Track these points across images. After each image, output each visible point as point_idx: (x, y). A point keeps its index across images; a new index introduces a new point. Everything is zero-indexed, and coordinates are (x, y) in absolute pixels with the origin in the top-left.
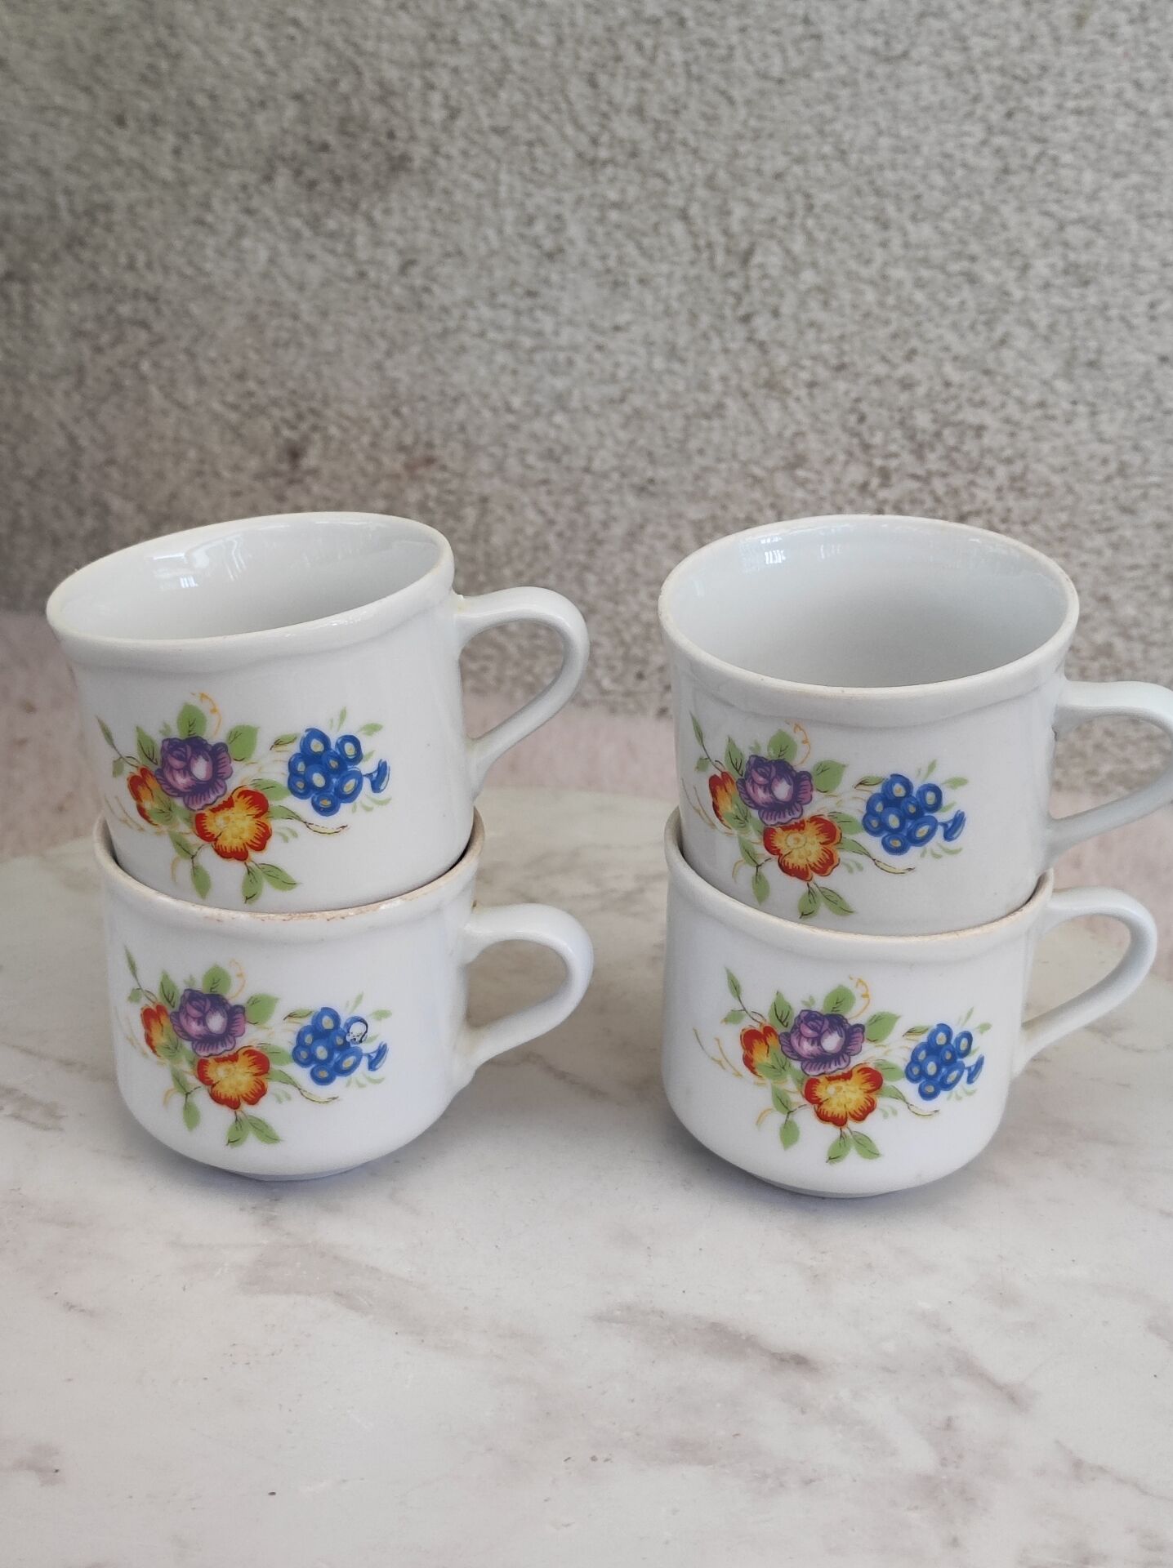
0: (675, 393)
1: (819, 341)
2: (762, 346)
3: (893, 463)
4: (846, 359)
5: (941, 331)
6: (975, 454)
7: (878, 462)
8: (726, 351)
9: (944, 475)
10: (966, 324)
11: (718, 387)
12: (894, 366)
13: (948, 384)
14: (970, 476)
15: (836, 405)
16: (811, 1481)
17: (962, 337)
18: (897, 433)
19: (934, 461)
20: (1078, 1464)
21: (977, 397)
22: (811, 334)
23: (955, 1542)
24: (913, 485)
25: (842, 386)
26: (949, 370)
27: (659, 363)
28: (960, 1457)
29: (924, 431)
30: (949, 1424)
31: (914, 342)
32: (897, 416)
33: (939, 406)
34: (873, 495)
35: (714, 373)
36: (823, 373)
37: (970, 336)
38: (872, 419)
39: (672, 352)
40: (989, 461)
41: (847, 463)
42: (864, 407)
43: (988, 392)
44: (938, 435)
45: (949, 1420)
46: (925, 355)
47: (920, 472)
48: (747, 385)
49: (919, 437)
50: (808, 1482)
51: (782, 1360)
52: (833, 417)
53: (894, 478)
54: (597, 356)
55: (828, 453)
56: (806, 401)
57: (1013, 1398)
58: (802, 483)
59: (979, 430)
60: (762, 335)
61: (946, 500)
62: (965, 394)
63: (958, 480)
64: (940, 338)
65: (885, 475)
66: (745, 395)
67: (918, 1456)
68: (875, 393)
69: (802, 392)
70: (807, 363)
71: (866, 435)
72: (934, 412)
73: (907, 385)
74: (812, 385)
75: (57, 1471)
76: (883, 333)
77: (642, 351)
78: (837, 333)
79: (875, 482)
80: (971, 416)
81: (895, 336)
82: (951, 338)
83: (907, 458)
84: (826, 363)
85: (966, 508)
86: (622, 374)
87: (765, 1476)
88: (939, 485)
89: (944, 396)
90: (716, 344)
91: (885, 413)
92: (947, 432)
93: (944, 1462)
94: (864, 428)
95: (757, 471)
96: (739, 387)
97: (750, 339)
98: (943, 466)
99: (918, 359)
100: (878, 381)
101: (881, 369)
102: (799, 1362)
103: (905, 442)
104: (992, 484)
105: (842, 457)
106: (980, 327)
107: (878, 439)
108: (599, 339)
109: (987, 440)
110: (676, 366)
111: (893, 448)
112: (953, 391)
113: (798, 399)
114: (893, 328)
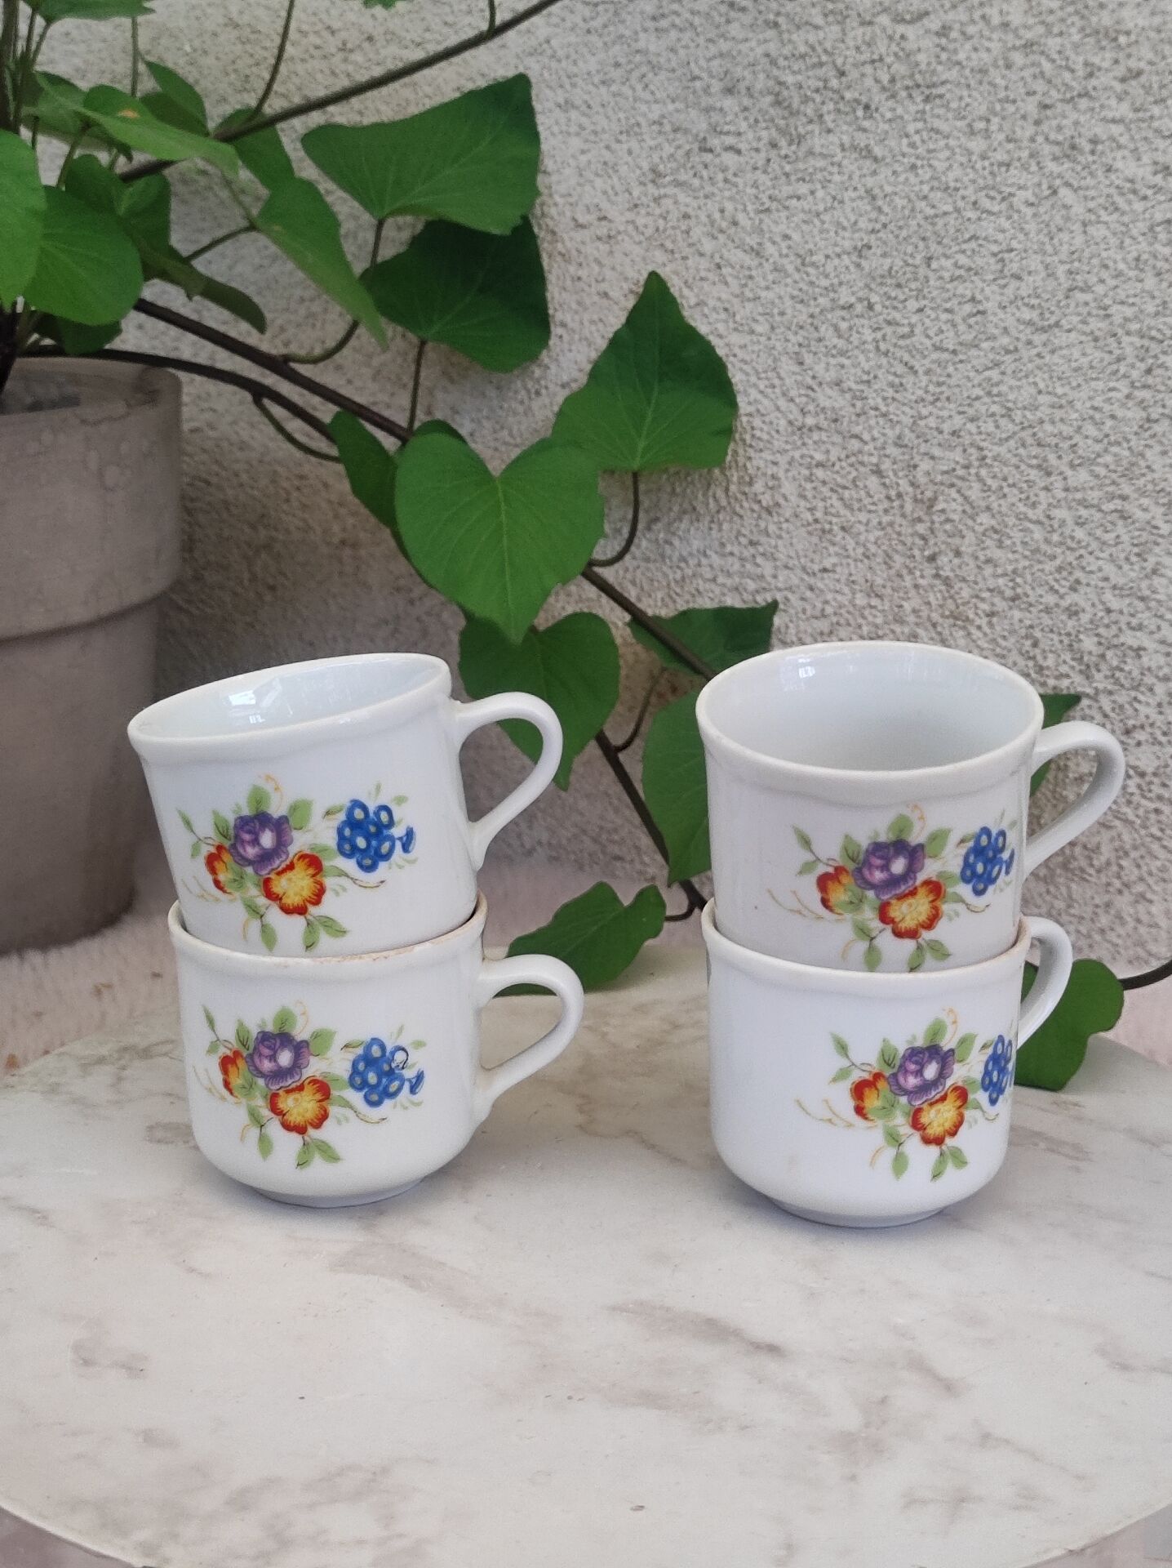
0: (877, 626)
1: (996, 576)
2: (947, 582)
4: (1019, 590)
5: (1101, 563)
6: (1136, 673)
8: (916, 586)
10: (1122, 556)
11: (912, 619)
12: (1062, 597)
13: (1109, 611)
14: (1133, 694)
15: (1013, 632)
17: (1120, 568)
18: (1067, 656)
21: (1134, 622)
22: (988, 570)
25: (1017, 614)
26: (1108, 596)
27: (861, 600)
29: (1090, 653)
31: (1078, 574)
32: (1066, 641)
33: (1101, 630)
35: (907, 606)
36: (1001, 605)
37: (1126, 567)
38: (1044, 644)
39: (872, 591)
40: (1149, 680)
42: (1038, 634)
43: (1145, 617)
44: (1103, 656)
46: (1088, 585)
48: (935, 616)
49: (1086, 658)
52: (1011, 642)
54: (808, 594)
56: (986, 629)
59: (1139, 651)
60: (946, 572)
62: (1124, 619)
63: (1122, 698)
64: (1100, 569)
66: (934, 625)
68: (1047, 620)
69: (984, 622)
70: (986, 595)
71: (1039, 658)
72: (1097, 635)
73: (1073, 612)
74: (991, 615)
76: (1049, 566)
77: (846, 590)
78: (1010, 568)
80: (1130, 639)
81: (1060, 569)
82: (1109, 569)
84: (1001, 593)
86: (829, 610)
89: (1106, 621)
90: (908, 581)
91: (1056, 638)
92: (1109, 654)
94: (1037, 651)
96: (929, 618)
97: (937, 576)
98: (1108, 685)
99: (1082, 589)
100: (1048, 610)
101: (1051, 599)
104: (1153, 701)
106: (1134, 559)
107: (1050, 661)
108: (812, 581)
109: (1145, 660)
110: (874, 602)
111: (1064, 669)
112: (1114, 616)
113: (979, 628)
114: (1058, 562)
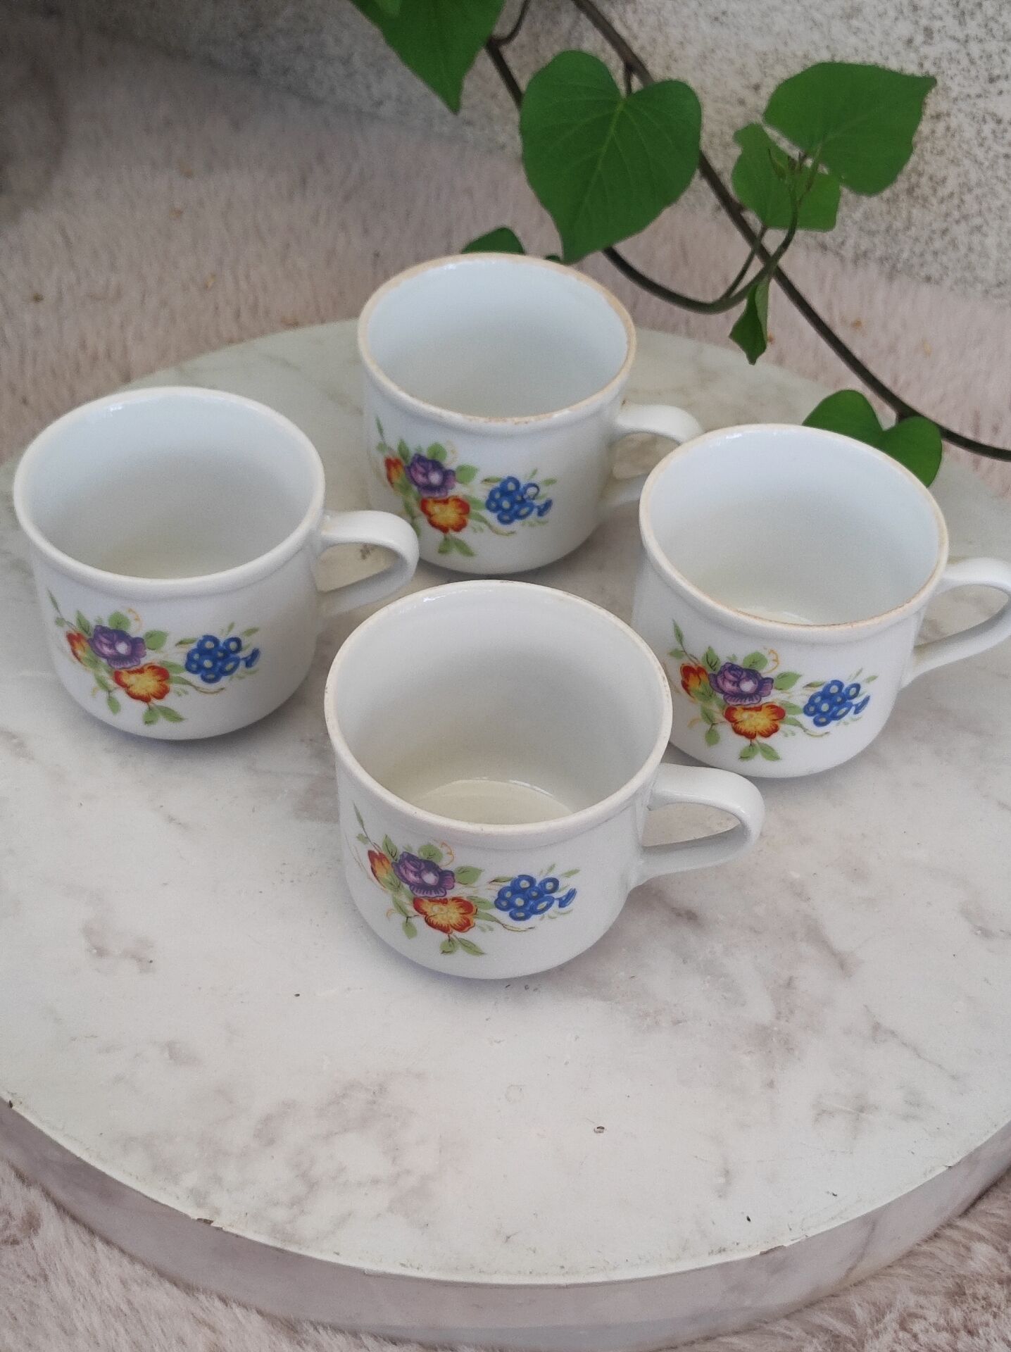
3: (937, 25)
7: (924, 22)
9: (981, 41)
14: (1002, 45)
19: (973, 27)
23: (771, 1084)
24: (953, 46)
30: (789, 983)
34: (917, 50)
41: (896, 19)
44: (980, 5)
45: (791, 979)
47: (961, 36)
49: (962, 5)
53: (936, 36)
55: (881, 8)
58: (856, 32)
61: (979, 62)
63: (993, 46)
65: (928, 32)
79: (919, 39)
83: (951, 23)
85: (996, 72)
88: (975, 49)
93: (778, 1016)
95: (818, 17)
98: (981, 33)
102: (691, 916)
103: (950, 8)
105: (892, 13)
111: (938, 11)
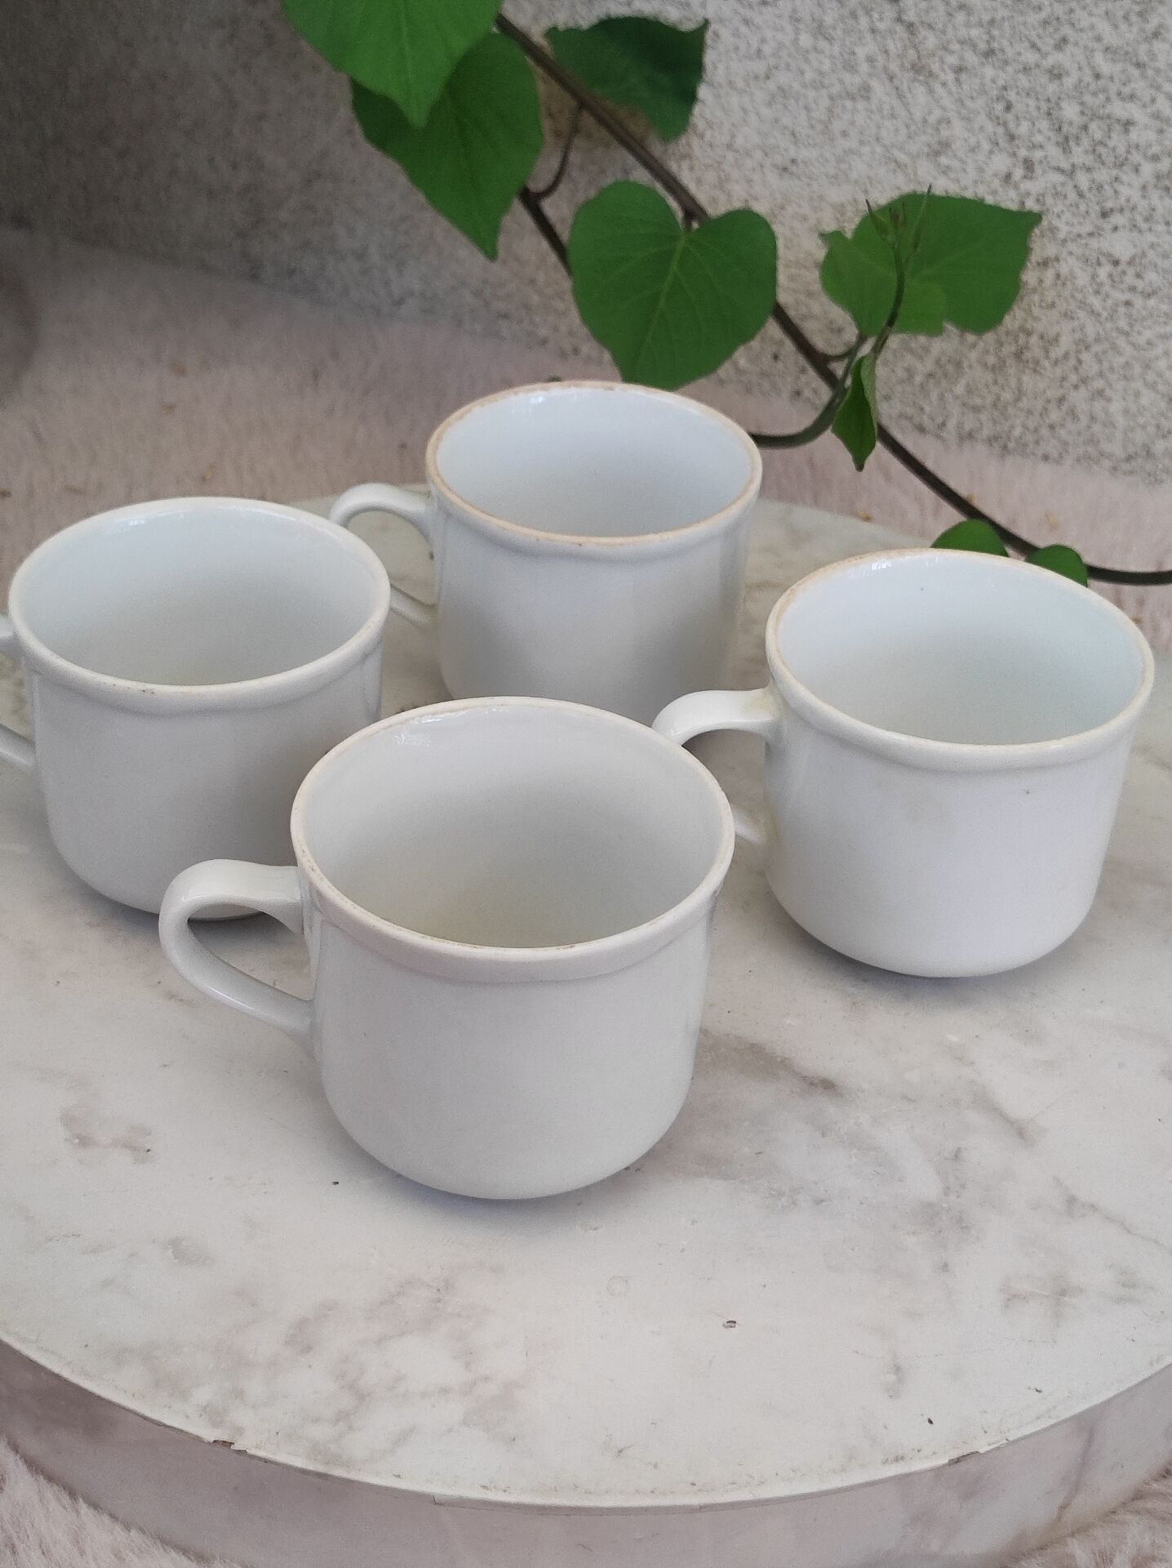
0: (821, 73)
1: (968, 25)
2: (910, 27)
3: (1038, 154)
4: (995, 45)
5: (1094, 20)
6: (1121, 150)
7: (1023, 153)
8: (873, 31)
9: (1089, 170)
10: (1120, 13)
11: (864, 67)
12: (1045, 55)
13: (1097, 76)
14: (1114, 172)
15: (983, 91)
16: (822, 1201)
17: (1116, 27)
18: (1044, 124)
19: (1079, 155)
20: (1071, 1201)
21: (1127, 90)
22: (960, 17)
23: (945, 1267)
24: (1058, 178)
25: (989, 72)
26: (1099, 59)
27: (806, 40)
28: (963, 1186)
29: (1071, 124)
30: (957, 1156)
31: (1066, 30)
32: (1044, 106)
33: (1088, 98)
34: (1016, 187)
35: (861, 52)
36: (971, 59)
37: (1123, 27)
38: (1018, 107)
39: (820, 30)
40: (1136, 157)
41: (991, 152)
42: (1012, 96)
43: (1139, 86)
44: (1085, 128)
45: (959, 1150)
46: (1076, 44)
47: (1065, 165)
48: (894, 67)
49: (1065, 129)
50: (818, 1202)
51: (812, 1084)
52: (980, 102)
53: (1038, 170)
54: (743, 29)
55: (973, 141)
56: (953, 88)
57: (1021, 1132)
58: (946, 171)
59: (1127, 125)
60: (911, 16)
61: (1088, 195)
62: (1113, 88)
63: (1103, 175)
64: (1092, 27)
65: (1029, 165)
66: (891, 78)
67: (924, 1184)
68: (1023, 81)
69: (950, 77)
70: (956, 47)
71: (1012, 126)
72: (1082, 104)
73: (1056, 74)
74: (959, 70)
75: (148, 1151)
76: (1033, 18)
77: (789, 28)
78: (986, 18)
79: (1018, 173)
80: (1119, 109)
81: (1045, 23)
82: (1104, 27)
83: (1053, 151)
84: (974, 47)
85: (1109, 205)
86: (767, 50)
87: (781, 1194)
88: (1083, 180)
89: (1093, 87)
90: (864, 21)
91: (1032, 103)
92: (1093, 126)
93: (947, 1191)
94: (1010, 117)
95: (901, 157)
96: (885, 69)
97: (899, 20)
98: (1089, 160)
99: (1069, 49)
100: (1026, 69)
101: (1031, 57)
102: (827, 1086)
103: (1052, 134)
104: (1137, 182)
105: (986, 146)
106: (1134, 18)
107: (1024, 129)
108: (748, 13)
109: (1134, 135)
110: (823, 44)
111: (1039, 138)
112: (1101, 83)
113: (944, 84)
114: (1043, 15)
